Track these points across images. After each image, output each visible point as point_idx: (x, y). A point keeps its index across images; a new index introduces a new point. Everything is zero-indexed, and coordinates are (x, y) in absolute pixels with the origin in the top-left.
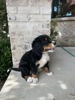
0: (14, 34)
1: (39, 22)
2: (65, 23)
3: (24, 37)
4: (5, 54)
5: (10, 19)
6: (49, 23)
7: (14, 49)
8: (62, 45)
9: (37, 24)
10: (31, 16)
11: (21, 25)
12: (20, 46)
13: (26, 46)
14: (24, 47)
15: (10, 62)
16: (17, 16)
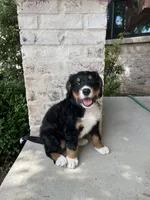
0: (33, 69)
1: (82, 44)
2: (138, 48)
3: (52, 75)
4: (17, 110)
5: (25, 40)
6: (102, 46)
7: (32, 99)
8: (133, 93)
9: (77, 50)
10: (66, 34)
11: (46, 51)
12: (45, 93)
13: (55, 93)
14: (51, 95)
15: (25, 124)
16: (39, 34)
